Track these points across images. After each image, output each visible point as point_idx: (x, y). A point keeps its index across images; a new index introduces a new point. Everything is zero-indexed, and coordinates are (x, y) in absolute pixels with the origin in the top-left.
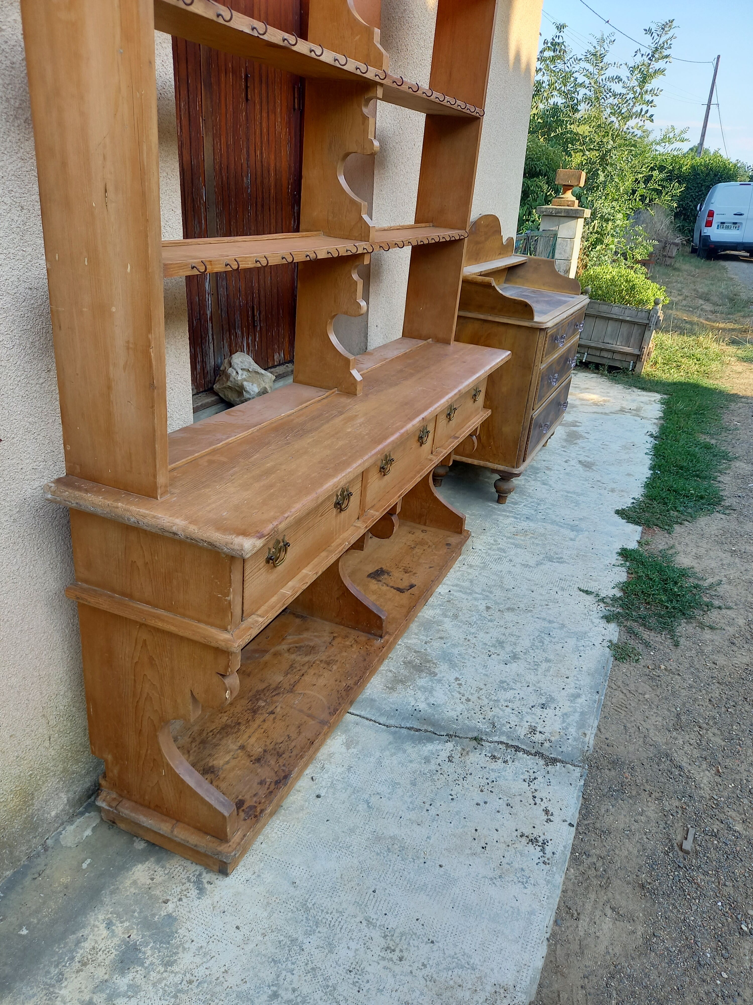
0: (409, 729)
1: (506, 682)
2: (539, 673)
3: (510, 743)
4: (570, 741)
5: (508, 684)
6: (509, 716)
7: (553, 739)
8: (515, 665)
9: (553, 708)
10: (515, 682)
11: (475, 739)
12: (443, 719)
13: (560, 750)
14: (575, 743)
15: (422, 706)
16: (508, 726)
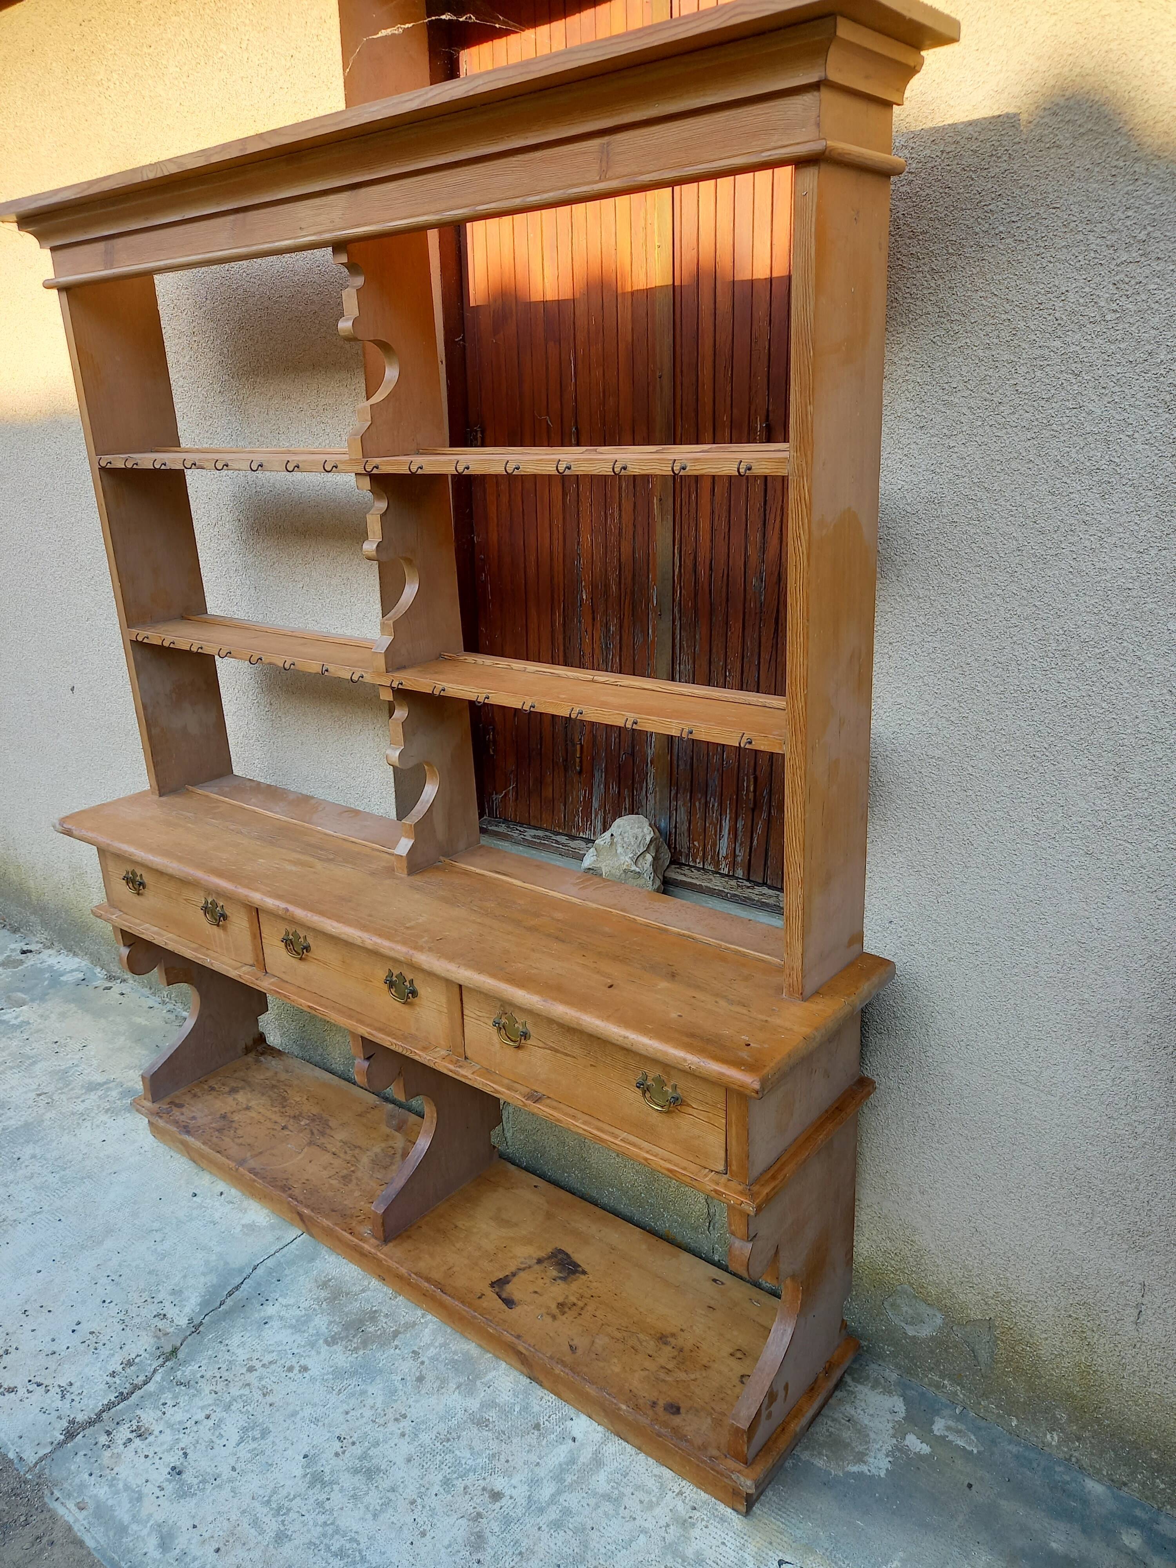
0: (237, 1288)
1: (263, 1438)
2: (256, 1504)
3: (138, 1393)
4: (86, 1476)
5: (254, 1439)
6: (187, 1411)
7: (107, 1453)
8: (299, 1472)
9: (165, 1485)
10: (255, 1454)
11: (175, 1351)
12: (233, 1327)
13: (82, 1453)
14: (77, 1481)
15: (270, 1310)
16: (170, 1403)
